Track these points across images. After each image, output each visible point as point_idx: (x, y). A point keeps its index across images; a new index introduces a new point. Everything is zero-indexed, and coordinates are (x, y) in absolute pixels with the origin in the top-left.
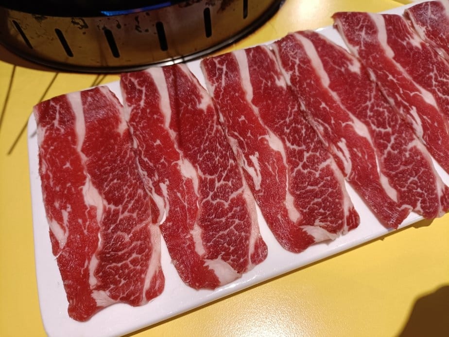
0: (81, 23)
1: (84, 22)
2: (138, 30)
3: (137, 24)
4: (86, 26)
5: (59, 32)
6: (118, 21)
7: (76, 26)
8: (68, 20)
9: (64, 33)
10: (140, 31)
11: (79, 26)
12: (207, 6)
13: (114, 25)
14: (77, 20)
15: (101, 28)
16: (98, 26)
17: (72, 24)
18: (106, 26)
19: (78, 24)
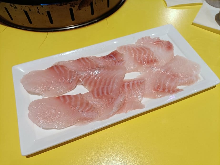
0: (14, 6)
1: (15, 6)
2: (39, 13)
3: (38, 10)
4: (16, 8)
5: (6, 9)
6: (29, 8)
7: (12, 7)
8: (9, 4)
9: (8, 9)
10: (40, 14)
11: (13, 7)
12: (71, 7)
13: (28, 9)
14: (13, 5)
15: (23, 10)
16: (21, 9)
17: (10, 6)
18: (24, 9)
19: (13, 6)
